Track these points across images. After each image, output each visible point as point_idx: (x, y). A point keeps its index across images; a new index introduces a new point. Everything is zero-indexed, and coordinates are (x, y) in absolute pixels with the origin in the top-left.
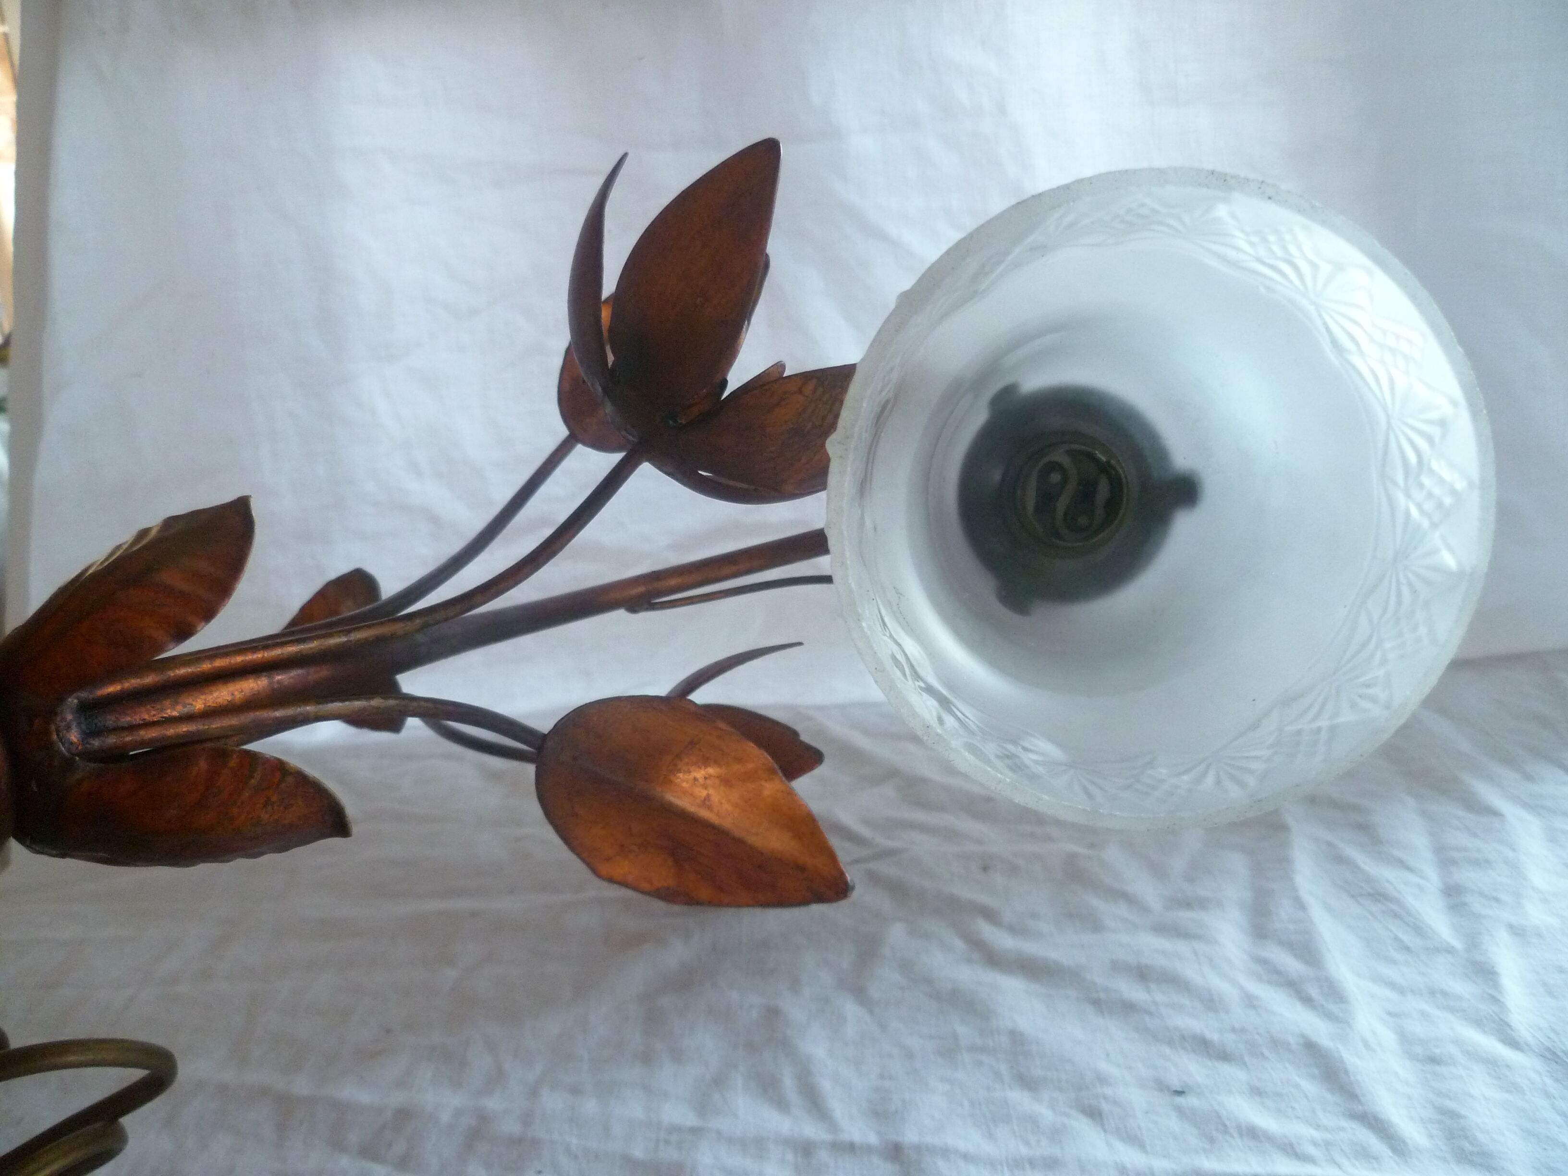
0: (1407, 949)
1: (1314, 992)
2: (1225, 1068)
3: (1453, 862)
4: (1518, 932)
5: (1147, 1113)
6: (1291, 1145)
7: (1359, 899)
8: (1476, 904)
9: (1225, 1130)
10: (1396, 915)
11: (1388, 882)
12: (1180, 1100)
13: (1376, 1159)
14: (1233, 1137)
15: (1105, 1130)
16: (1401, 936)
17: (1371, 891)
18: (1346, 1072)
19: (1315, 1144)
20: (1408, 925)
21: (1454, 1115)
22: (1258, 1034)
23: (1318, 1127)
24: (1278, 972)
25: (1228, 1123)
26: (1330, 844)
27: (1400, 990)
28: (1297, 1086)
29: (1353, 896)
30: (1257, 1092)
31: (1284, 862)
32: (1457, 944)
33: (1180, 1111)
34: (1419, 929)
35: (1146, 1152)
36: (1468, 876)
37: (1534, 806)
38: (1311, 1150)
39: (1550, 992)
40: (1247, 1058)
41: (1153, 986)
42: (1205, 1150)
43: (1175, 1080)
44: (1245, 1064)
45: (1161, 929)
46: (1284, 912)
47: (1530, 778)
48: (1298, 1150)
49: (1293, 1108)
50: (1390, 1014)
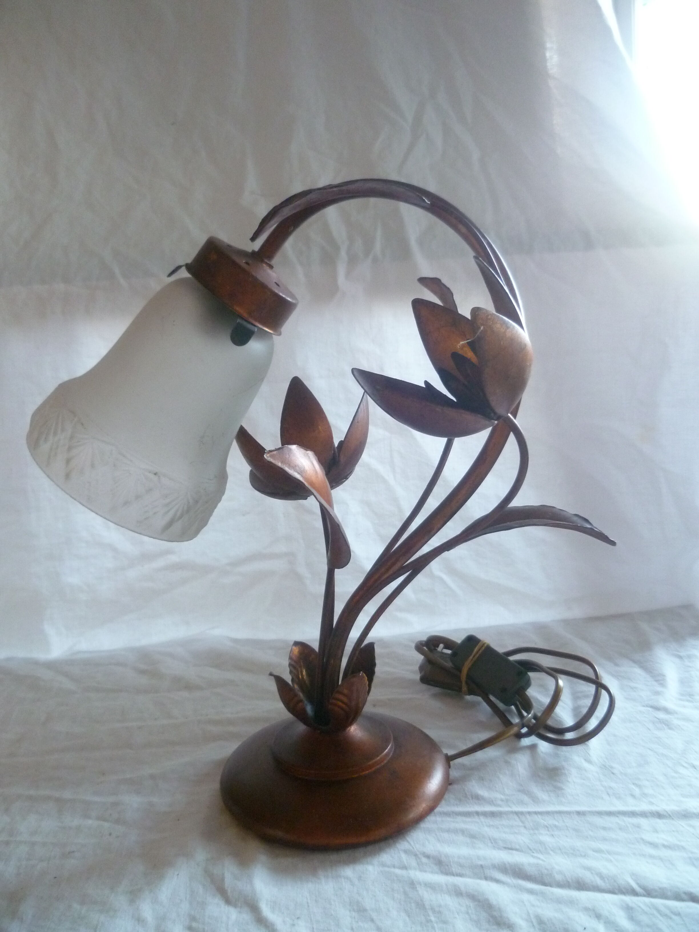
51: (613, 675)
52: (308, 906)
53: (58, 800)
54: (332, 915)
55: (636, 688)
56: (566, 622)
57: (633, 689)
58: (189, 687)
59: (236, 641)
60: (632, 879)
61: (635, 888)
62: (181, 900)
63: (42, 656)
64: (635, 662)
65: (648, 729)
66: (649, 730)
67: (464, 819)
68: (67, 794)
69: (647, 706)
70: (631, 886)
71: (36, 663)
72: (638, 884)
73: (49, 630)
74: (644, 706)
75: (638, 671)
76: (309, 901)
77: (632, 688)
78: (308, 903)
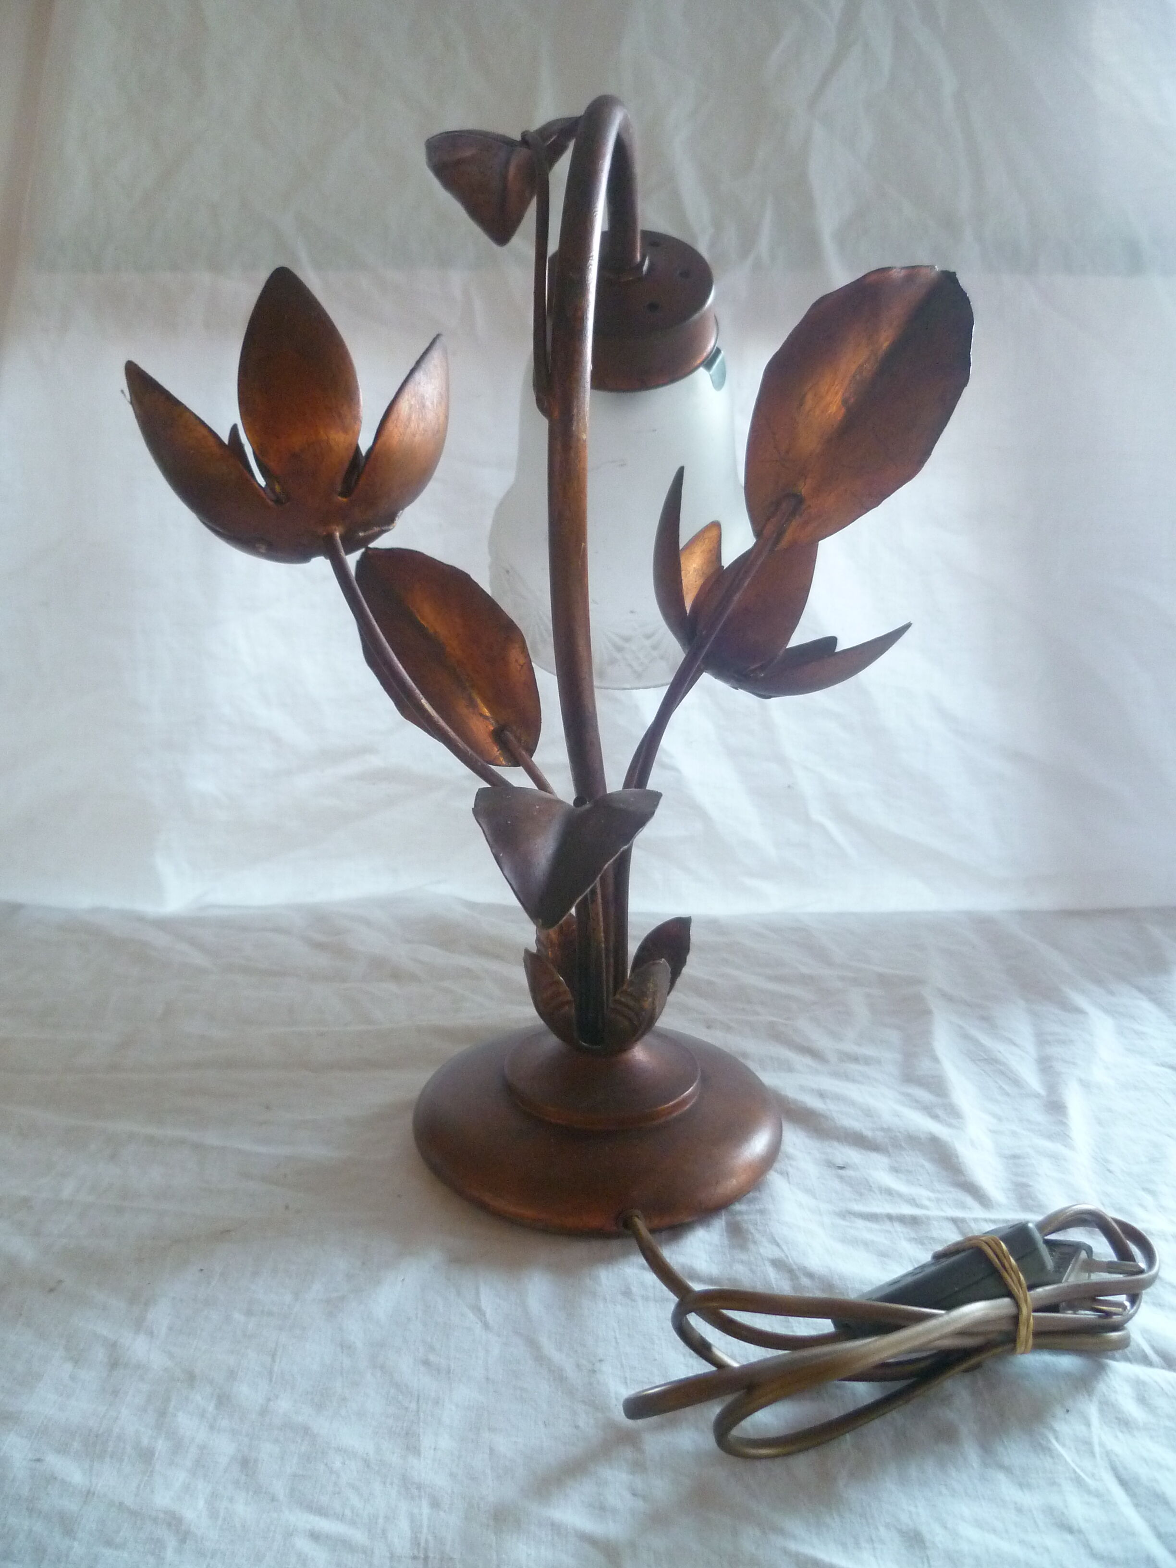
0: (1008, 1094)
1: (940, 1112)
2: (875, 1156)
3: (1048, 1042)
4: (1085, 1085)
5: (818, 1178)
6: (914, 1199)
7: (977, 1062)
8: (1059, 1066)
9: (870, 1189)
10: (1002, 1073)
11: (1000, 1052)
12: (840, 1172)
13: (969, 1208)
14: (876, 1193)
15: (789, 1183)
16: (1004, 1086)
17: (986, 1057)
18: (957, 1157)
19: (930, 1199)
20: (1010, 1079)
21: (1025, 1185)
22: (899, 1132)
23: (933, 1191)
24: (917, 1101)
25: (873, 1186)
26: (961, 1027)
27: (1000, 1119)
28: (922, 1166)
29: (973, 1061)
30: (895, 1170)
31: (926, 1034)
32: (1043, 1092)
33: (841, 1178)
34: (1016, 1082)
35: (816, 1198)
36: (1055, 1050)
37: (1110, 1011)
38: (926, 1203)
39: (1100, 1122)
40: (890, 1149)
41: (828, 1101)
42: (855, 1200)
43: (839, 1160)
44: (888, 1152)
45: (836, 1074)
46: (924, 1066)
47: (1112, 993)
48: (917, 1202)
49: (918, 1180)
50: (990, 1131)
51: (1106, 1011)
52: (617, 1342)
53: (197, 1147)
54: (655, 1360)
55: (1143, 1033)
56: (1024, 915)
57: (1140, 1035)
58: (397, 975)
59: (472, 905)
60: (1144, 1338)
61: (1148, 1354)
62: (409, 1319)
63: (150, 908)
64: (1140, 989)
65: (1166, 1102)
66: (1168, 1104)
67: (869, 1224)
68: (212, 1138)
69: (1163, 1065)
70: (1143, 1351)
71: (140, 919)
72: (1153, 1348)
73: (164, 867)
74: (1157, 1065)
75: (1146, 1006)
76: (618, 1336)
77: (1137, 1033)
78: (616, 1338)
